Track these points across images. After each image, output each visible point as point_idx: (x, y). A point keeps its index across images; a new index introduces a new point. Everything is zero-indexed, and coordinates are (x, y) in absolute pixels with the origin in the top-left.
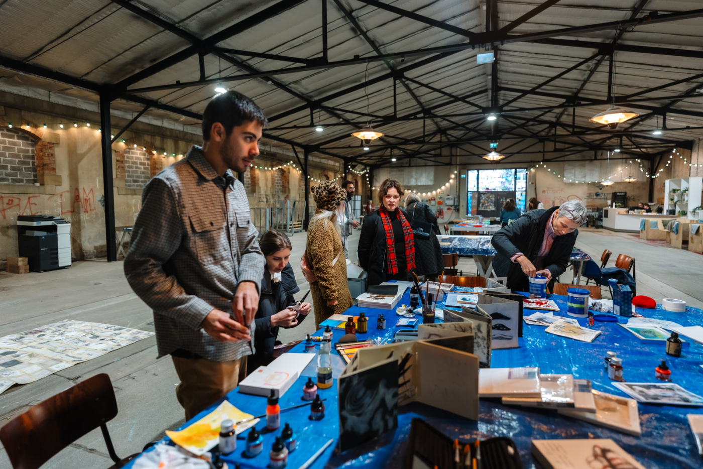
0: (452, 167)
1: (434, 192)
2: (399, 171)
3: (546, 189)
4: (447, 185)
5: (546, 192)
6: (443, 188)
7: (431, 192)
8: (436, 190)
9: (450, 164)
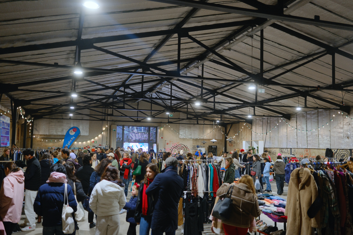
0: (104, 122)
1: (89, 142)
2: (59, 122)
3: (169, 142)
4: (100, 136)
5: (169, 144)
6: (96, 138)
7: (86, 141)
8: (90, 139)
9: (104, 120)
